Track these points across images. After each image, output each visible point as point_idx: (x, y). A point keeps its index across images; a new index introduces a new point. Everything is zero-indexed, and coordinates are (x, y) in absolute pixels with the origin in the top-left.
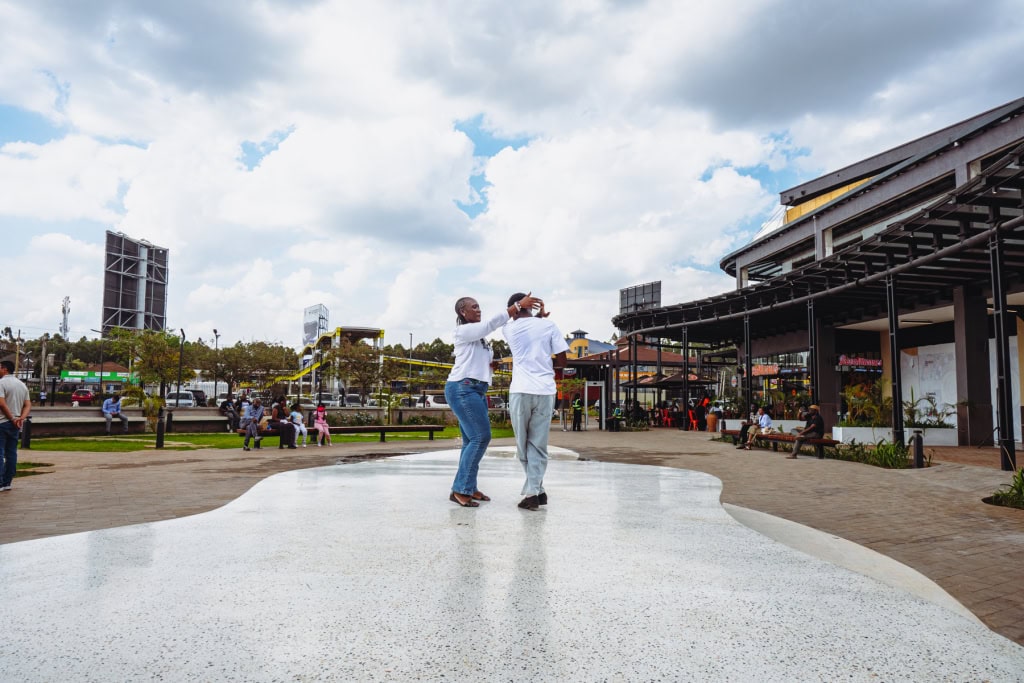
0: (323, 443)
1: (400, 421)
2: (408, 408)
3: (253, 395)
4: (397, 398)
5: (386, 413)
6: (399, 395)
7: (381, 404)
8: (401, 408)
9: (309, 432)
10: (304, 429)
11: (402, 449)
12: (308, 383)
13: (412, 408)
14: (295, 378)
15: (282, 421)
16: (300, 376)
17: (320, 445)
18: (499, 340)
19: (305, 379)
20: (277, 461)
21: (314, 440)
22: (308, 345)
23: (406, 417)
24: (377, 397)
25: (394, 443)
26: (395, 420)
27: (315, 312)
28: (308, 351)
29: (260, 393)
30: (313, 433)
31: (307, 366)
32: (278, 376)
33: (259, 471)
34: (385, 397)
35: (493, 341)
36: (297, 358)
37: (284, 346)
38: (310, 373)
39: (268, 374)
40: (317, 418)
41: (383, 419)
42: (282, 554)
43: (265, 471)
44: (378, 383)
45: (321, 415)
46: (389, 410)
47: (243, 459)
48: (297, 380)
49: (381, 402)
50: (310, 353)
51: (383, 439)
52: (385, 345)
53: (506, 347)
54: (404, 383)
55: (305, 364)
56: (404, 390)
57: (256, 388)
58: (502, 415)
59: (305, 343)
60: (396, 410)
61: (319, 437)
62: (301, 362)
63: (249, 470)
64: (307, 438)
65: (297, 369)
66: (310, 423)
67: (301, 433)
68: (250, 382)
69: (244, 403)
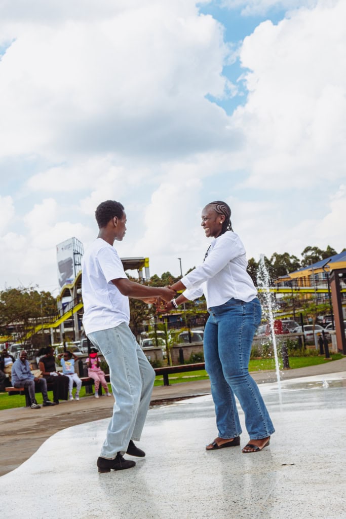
0: (100, 393)
1: (181, 360)
2: (188, 344)
3: (14, 349)
4: (173, 335)
5: (164, 353)
6: (177, 331)
7: (157, 343)
8: (180, 345)
9: (84, 383)
10: (79, 380)
11: (191, 391)
12: (71, 329)
13: (193, 344)
14: (56, 325)
15: (51, 374)
16: (61, 322)
17: (97, 396)
18: (282, 253)
19: (67, 325)
20: (54, 419)
21: (90, 391)
22: (65, 286)
23: (187, 354)
24: (150, 336)
25: (180, 385)
26: (176, 360)
27: (68, 247)
28: (66, 293)
29: (22, 346)
30: (88, 384)
31: (67, 310)
32: (37, 324)
33: (38, 431)
34: (160, 335)
35: (275, 255)
36: (54, 302)
37: (39, 291)
38: (72, 317)
39: (27, 324)
40: (90, 366)
41: (162, 360)
42: (95, 513)
43: (43, 430)
44: (148, 319)
45: (94, 362)
46: (167, 349)
47: (17, 420)
48: (58, 328)
49: (157, 341)
50: (69, 295)
51: (166, 383)
52: (152, 275)
53: (292, 261)
54: (178, 317)
55: (64, 308)
56: (181, 325)
57: (14, 341)
58: (300, 340)
59: (61, 284)
60: (175, 348)
61: (95, 388)
62: (60, 307)
63: (26, 430)
64: (81, 390)
65: (58, 314)
66: (82, 372)
67: (75, 385)
68: (9, 334)
69: (6, 359)
